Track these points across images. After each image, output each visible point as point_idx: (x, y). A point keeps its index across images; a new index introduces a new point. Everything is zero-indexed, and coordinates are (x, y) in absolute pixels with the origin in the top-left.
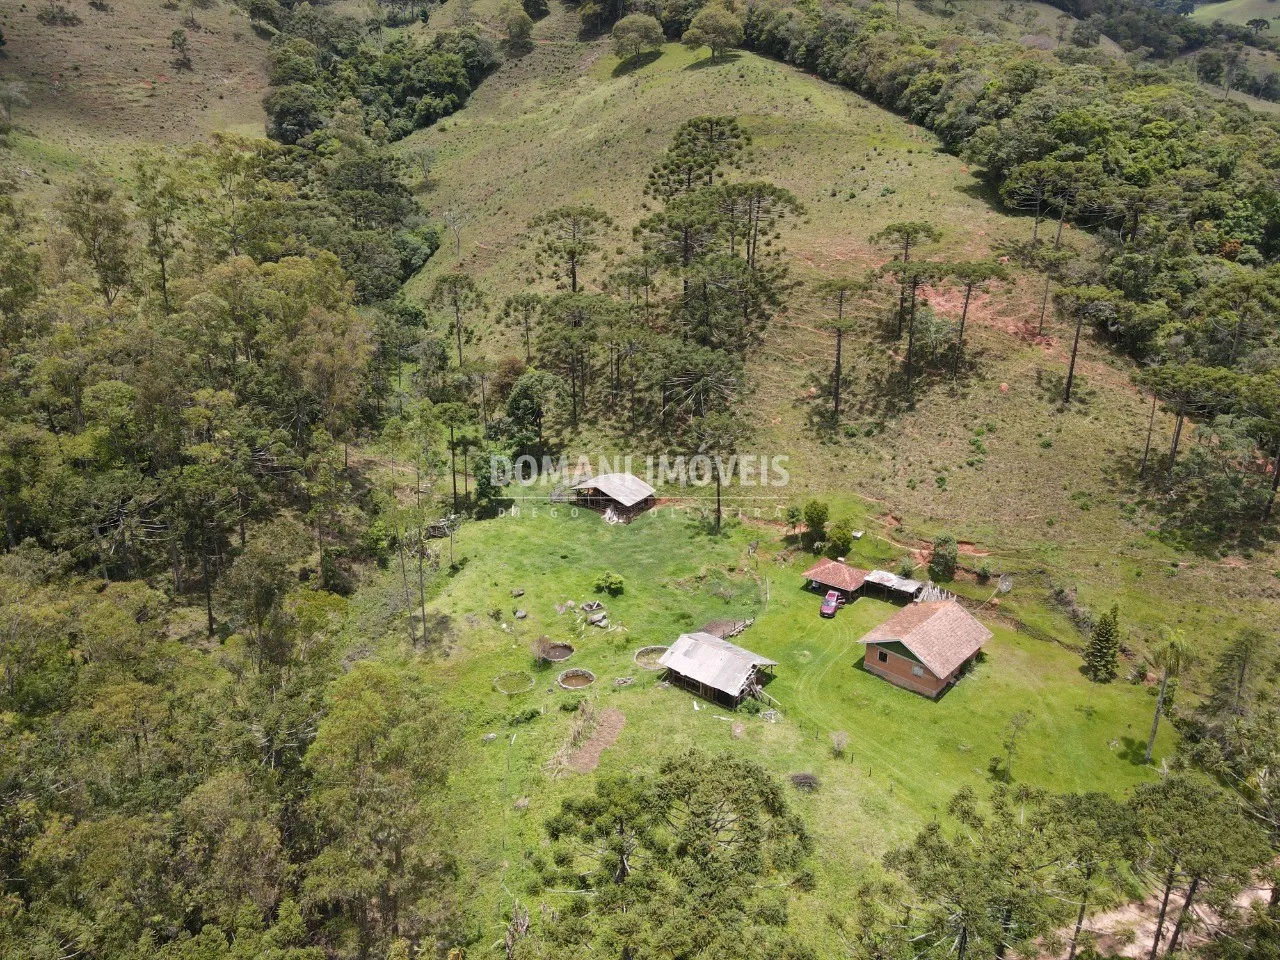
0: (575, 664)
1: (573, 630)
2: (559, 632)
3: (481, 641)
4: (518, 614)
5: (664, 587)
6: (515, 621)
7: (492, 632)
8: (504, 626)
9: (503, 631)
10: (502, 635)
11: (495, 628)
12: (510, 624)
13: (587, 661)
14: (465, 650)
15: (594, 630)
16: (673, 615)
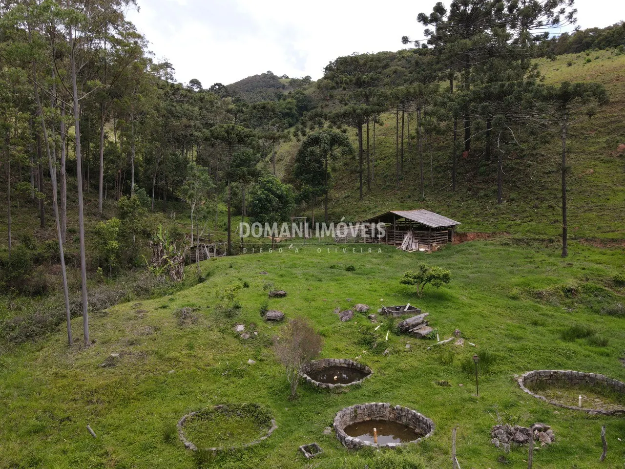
0: (375, 394)
1: (367, 342)
2: (341, 346)
3: (190, 347)
4: (270, 314)
5: (514, 298)
6: (261, 324)
7: (215, 335)
8: (240, 328)
9: (237, 336)
10: (233, 343)
11: (222, 331)
12: (251, 326)
13: (402, 392)
14: (151, 359)
15: (408, 343)
16: (552, 332)
